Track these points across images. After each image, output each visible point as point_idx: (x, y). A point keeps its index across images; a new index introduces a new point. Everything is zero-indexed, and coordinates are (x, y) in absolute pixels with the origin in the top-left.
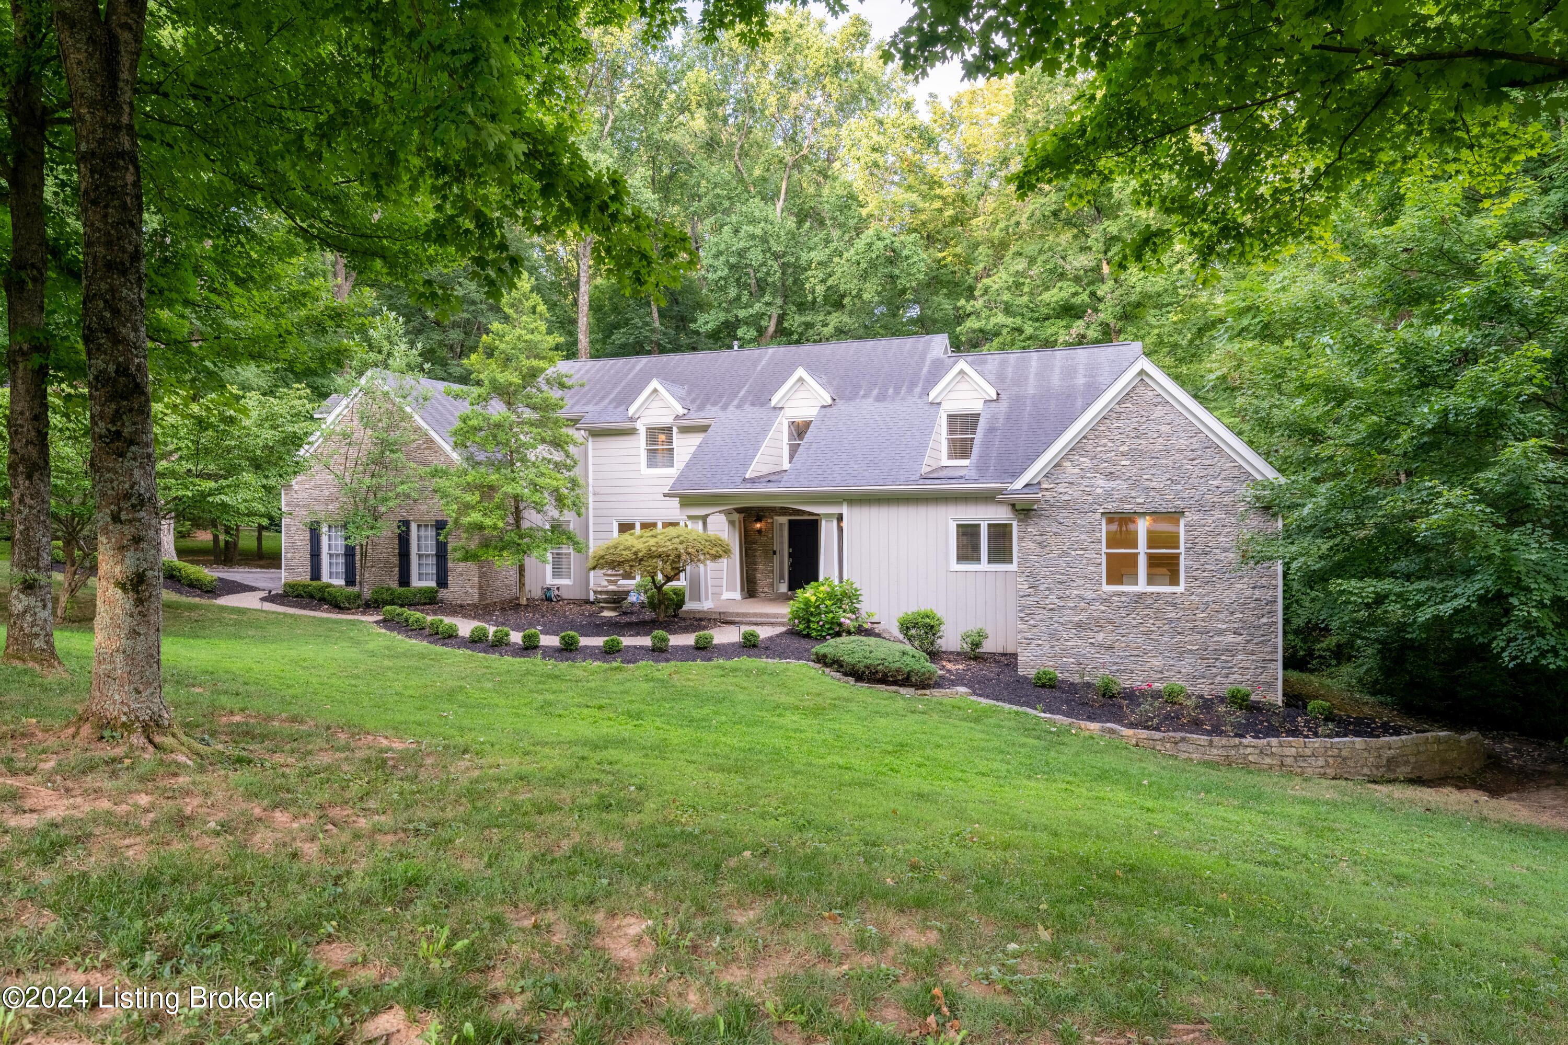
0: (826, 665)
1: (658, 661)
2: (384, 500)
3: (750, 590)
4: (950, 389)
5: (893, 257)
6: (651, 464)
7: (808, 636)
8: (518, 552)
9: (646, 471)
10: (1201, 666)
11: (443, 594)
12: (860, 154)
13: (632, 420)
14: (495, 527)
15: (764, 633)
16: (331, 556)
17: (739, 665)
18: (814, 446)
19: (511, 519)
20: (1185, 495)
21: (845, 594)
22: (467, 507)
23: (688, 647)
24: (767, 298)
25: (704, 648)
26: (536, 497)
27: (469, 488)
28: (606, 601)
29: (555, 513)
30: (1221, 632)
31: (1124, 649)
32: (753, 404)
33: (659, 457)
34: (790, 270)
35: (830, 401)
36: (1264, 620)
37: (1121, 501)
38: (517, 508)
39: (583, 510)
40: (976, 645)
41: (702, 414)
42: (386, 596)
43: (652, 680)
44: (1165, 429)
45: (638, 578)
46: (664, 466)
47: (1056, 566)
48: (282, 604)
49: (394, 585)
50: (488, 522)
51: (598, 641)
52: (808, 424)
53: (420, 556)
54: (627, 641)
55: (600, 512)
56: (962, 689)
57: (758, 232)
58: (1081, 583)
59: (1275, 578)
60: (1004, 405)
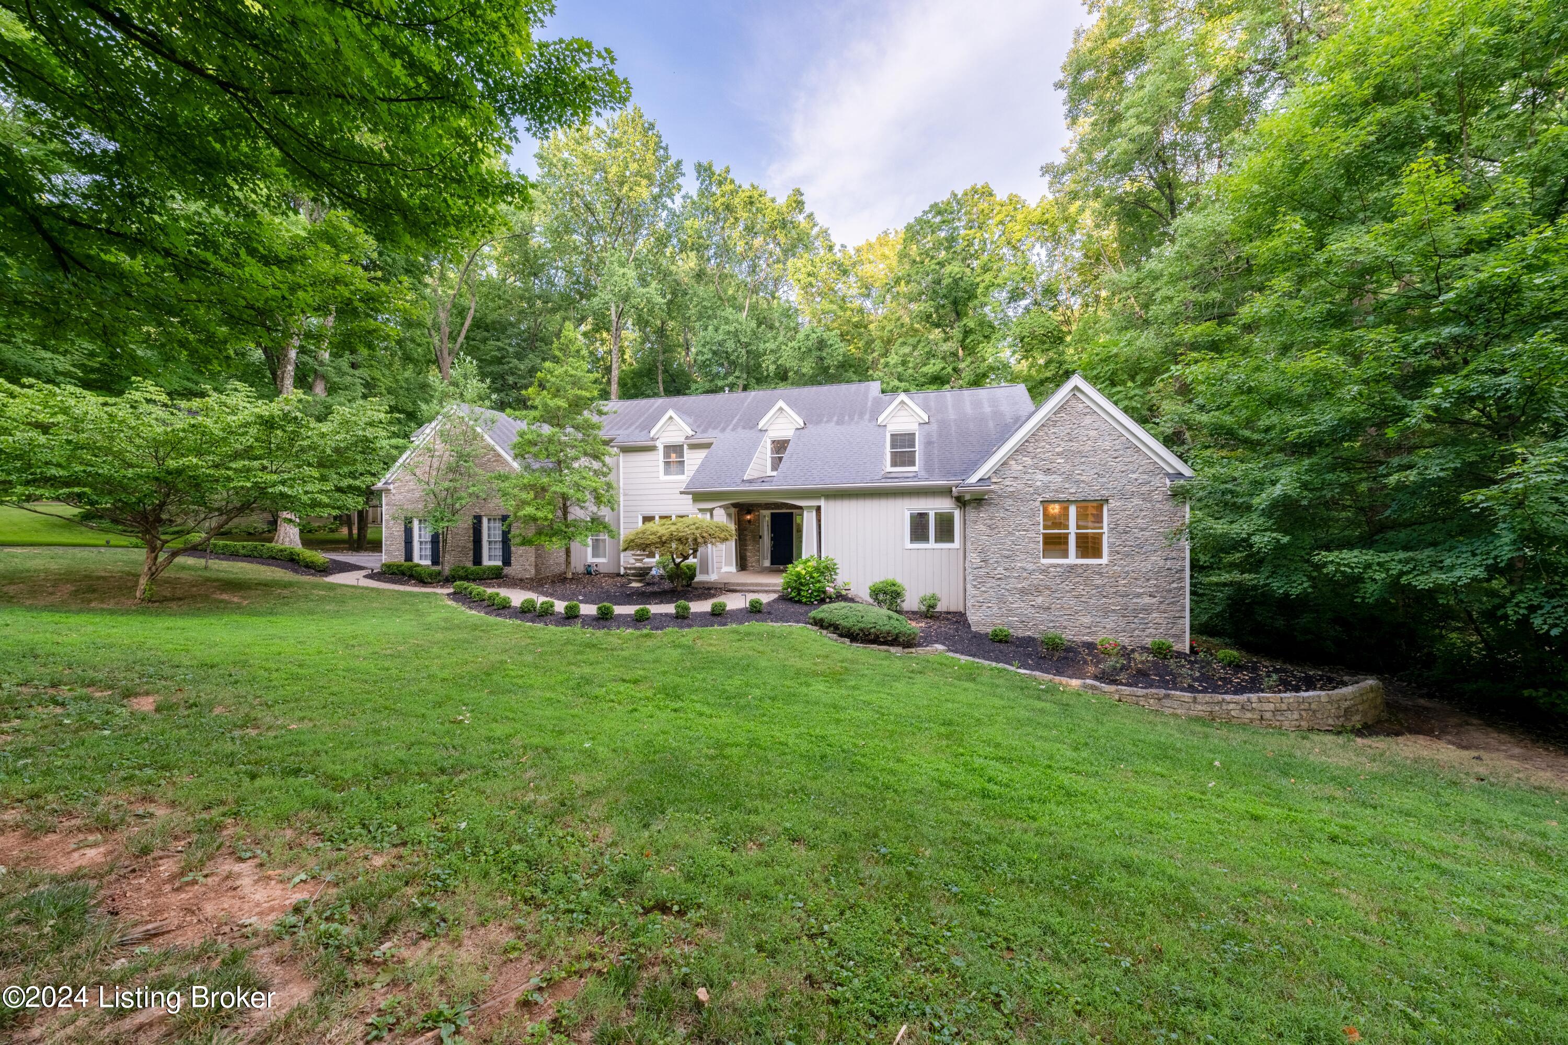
0: (822, 627)
1: (682, 627)
2: (459, 498)
3: (742, 565)
4: (892, 415)
5: (821, 344)
6: (667, 472)
7: (799, 602)
8: (564, 538)
9: (663, 477)
10: (1122, 623)
11: (507, 570)
12: (801, 277)
13: (653, 439)
14: (546, 519)
15: (765, 599)
16: (421, 543)
17: (751, 630)
18: (794, 456)
19: (560, 513)
20: (1110, 486)
21: (827, 568)
22: (524, 503)
23: (705, 613)
24: (737, 374)
25: (719, 615)
26: (579, 495)
27: (525, 488)
28: (633, 575)
29: (595, 509)
30: (1139, 595)
31: (1059, 610)
32: (744, 428)
33: (673, 467)
34: (752, 356)
35: (803, 425)
36: (1175, 585)
37: (1056, 491)
38: (564, 505)
39: (616, 506)
40: (932, 606)
41: (706, 435)
42: (461, 573)
43: (680, 646)
44: (1093, 433)
45: (657, 556)
46: (677, 474)
47: (1003, 544)
48: (379, 580)
49: (469, 564)
50: (540, 514)
51: (629, 610)
52: (787, 442)
53: (490, 542)
54: (655, 609)
55: (629, 509)
56: (940, 647)
57: (732, 329)
58: (1023, 557)
59: (1184, 552)
60: (934, 427)
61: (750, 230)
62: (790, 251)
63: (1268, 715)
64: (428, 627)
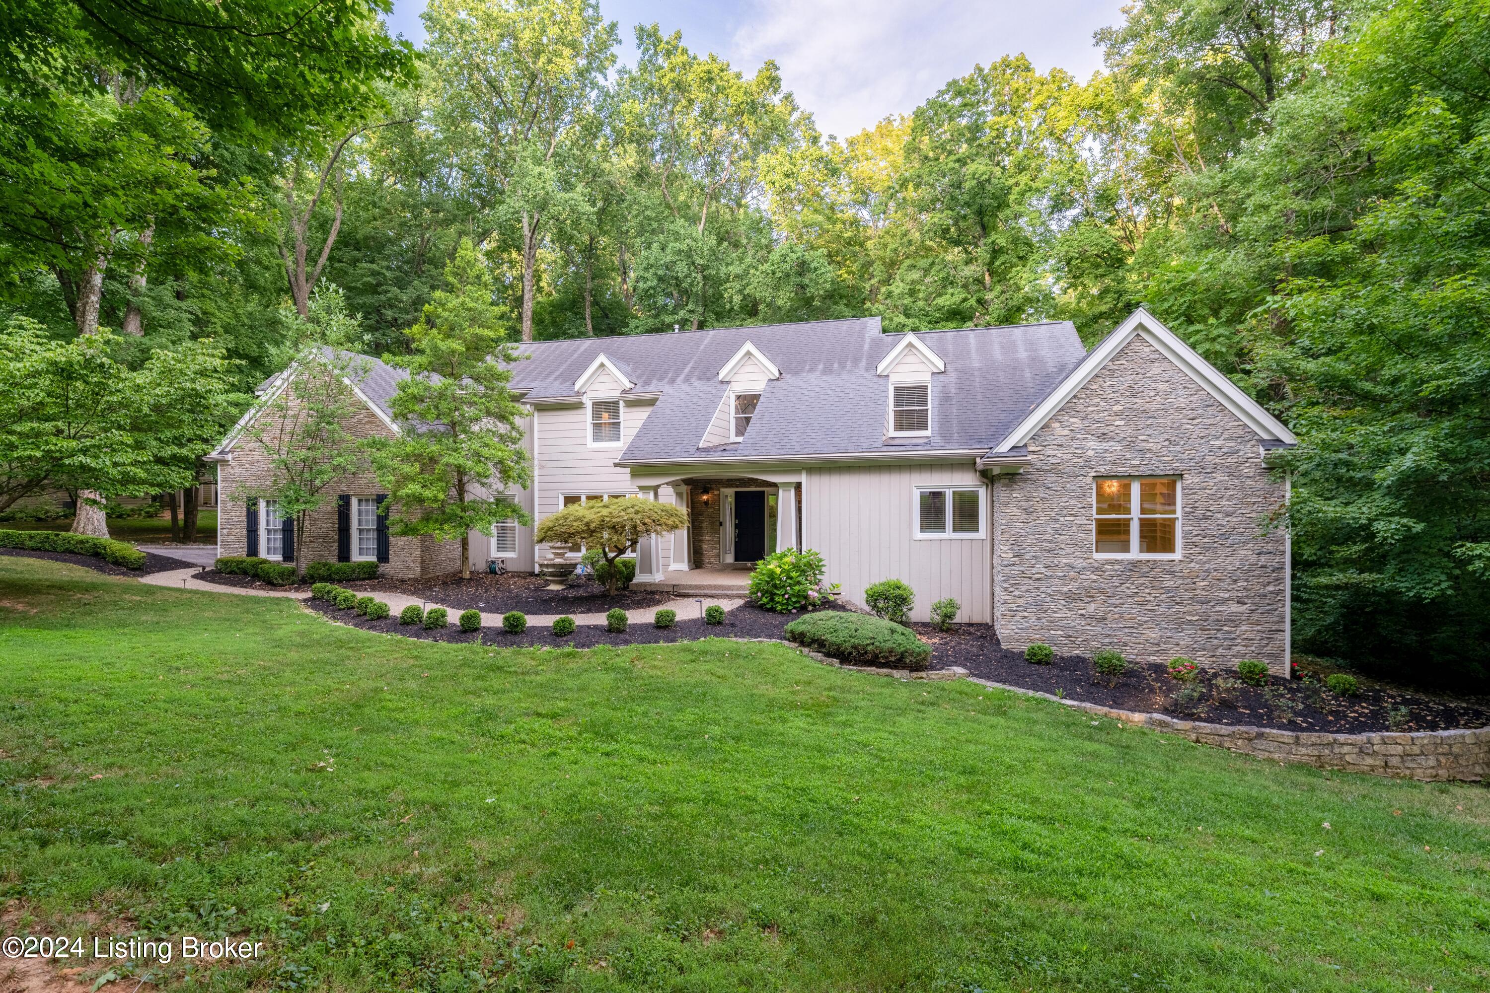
0: (802, 643)
1: (615, 644)
2: (320, 473)
3: (697, 561)
4: (897, 362)
5: (803, 267)
6: (597, 438)
7: (772, 610)
8: (460, 525)
9: (592, 445)
10: (1201, 638)
11: (383, 568)
12: (776, 178)
13: (578, 394)
14: (435, 500)
15: (727, 606)
16: (269, 531)
17: (708, 647)
18: (767, 416)
19: (454, 492)
20: (1185, 456)
21: (809, 565)
22: (407, 479)
23: (648, 625)
24: (690, 306)
25: (666, 627)
26: (480, 468)
27: (408, 458)
28: (552, 574)
29: (500, 486)
30: (1223, 602)
31: (1117, 621)
32: (699, 379)
33: (605, 431)
34: (710, 283)
35: (777, 375)
36: (1271, 588)
37: (1114, 463)
38: (460, 481)
39: (528, 483)
40: (950, 616)
41: (648, 389)
42: (322, 571)
43: (613, 669)
44: (1162, 387)
45: (583, 549)
46: (611, 439)
47: (1043, 533)
48: (212, 581)
49: (333, 560)
50: (427, 493)
51: (546, 620)
52: (757, 397)
53: (361, 531)
54: (580, 620)
55: (546, 486)
56: (959, 670)
57: (684, 247)
58: (1070, 551)
59: (1283, 543)
60: (952, 377)
61: (708, 115)
62: (760, 144)
63: (1394, 761)
64: (279, 644)
